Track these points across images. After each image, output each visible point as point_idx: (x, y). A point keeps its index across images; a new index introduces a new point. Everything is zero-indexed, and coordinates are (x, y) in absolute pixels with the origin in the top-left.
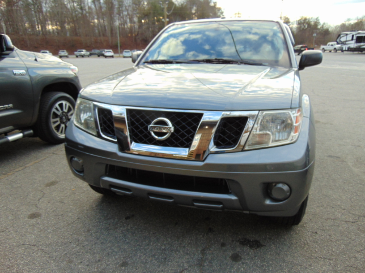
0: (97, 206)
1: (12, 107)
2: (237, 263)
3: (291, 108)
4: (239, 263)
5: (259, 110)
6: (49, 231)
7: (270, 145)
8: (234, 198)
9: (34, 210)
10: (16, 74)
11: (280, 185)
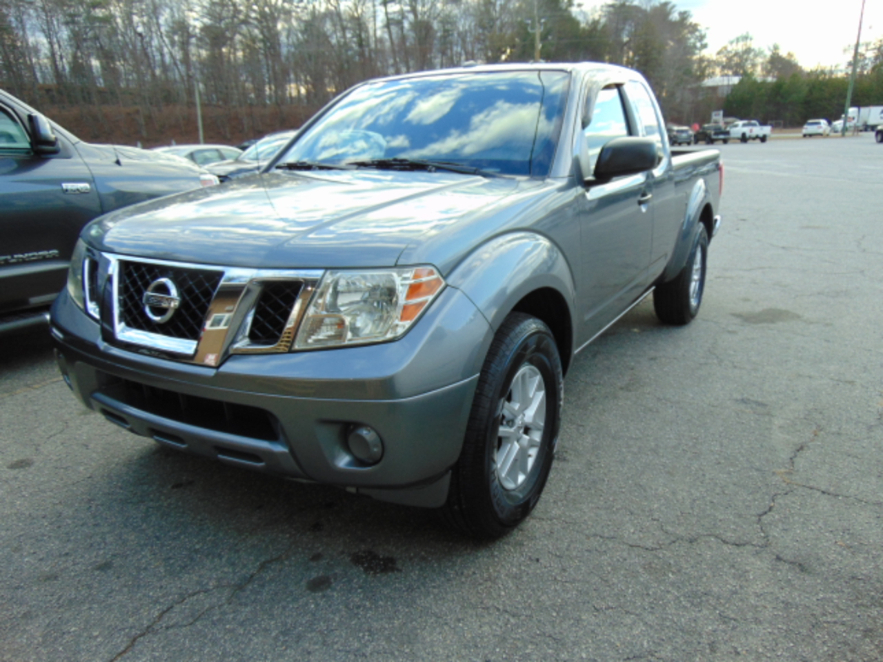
0: (141, 458)
1: (57, 256)
2: (313, 594)
3: (396, 266)
4: (317, 594)
5: (326, 269)
7: (347, 343)
8: (279, 448)
9: (28, 453)
10: (67, 190)
11: (364, 433)
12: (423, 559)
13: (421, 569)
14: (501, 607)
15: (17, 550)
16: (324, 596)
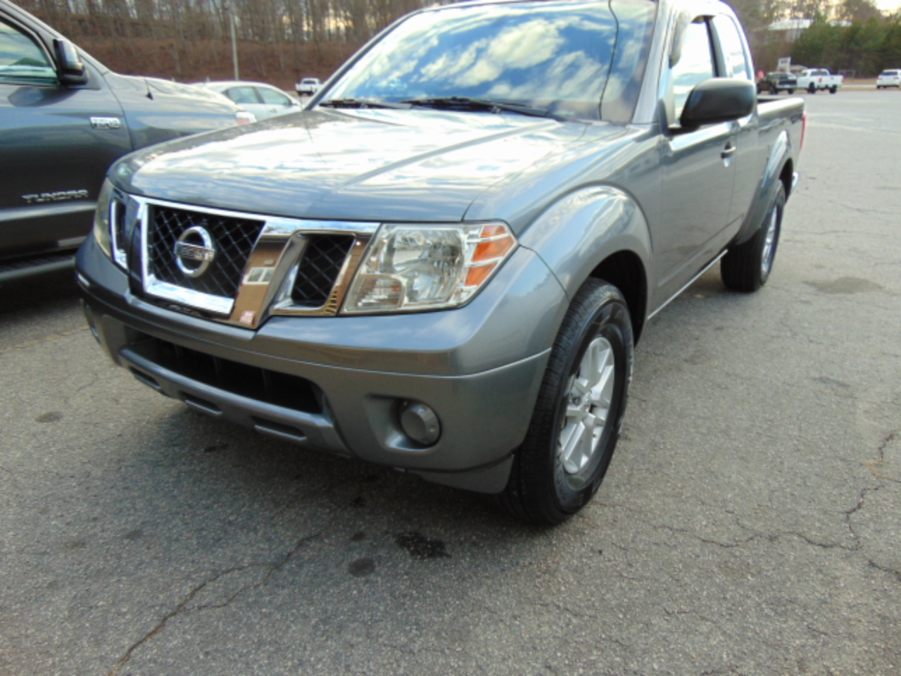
0: (173, 417)
1: (86, 196)
2: (355, 579)
3: (462, 221)
4: (359, 579)
5: (382, 222)
6: (52, 449)
7: (403, 308)
8: (321, 422)
9: (57, 406)
10: (95, 125)
11: (420, 411)
12: (475, 544)
13: (473, 556)
14: (561, 604)
15: (44, 511)
16: (367, 582)
